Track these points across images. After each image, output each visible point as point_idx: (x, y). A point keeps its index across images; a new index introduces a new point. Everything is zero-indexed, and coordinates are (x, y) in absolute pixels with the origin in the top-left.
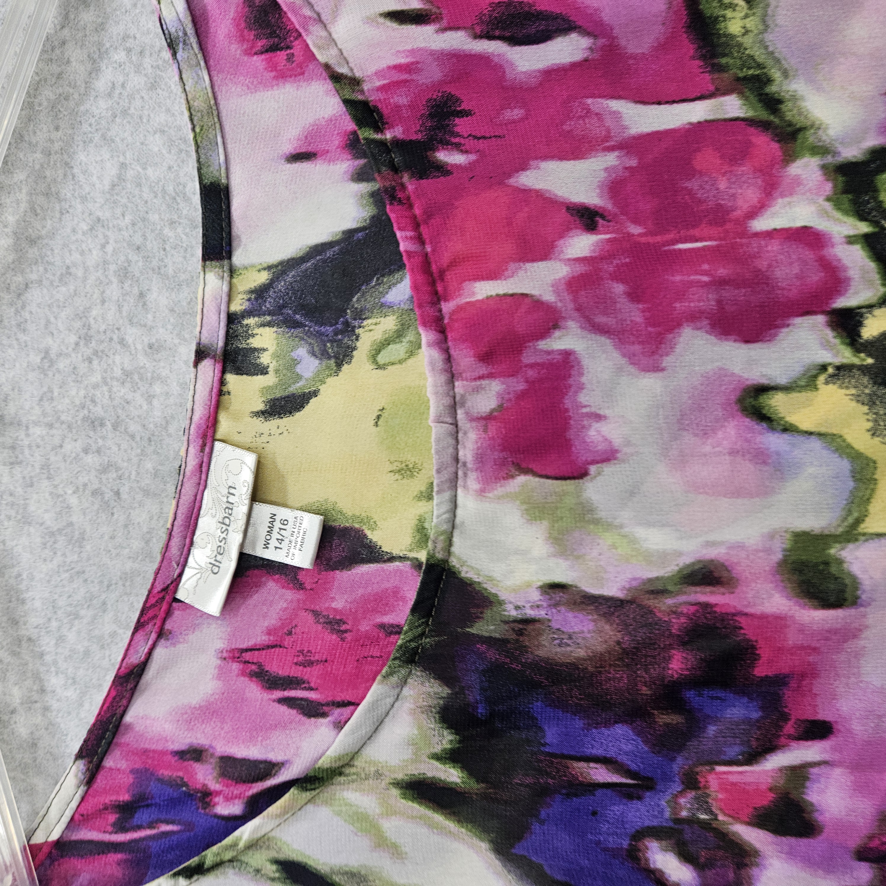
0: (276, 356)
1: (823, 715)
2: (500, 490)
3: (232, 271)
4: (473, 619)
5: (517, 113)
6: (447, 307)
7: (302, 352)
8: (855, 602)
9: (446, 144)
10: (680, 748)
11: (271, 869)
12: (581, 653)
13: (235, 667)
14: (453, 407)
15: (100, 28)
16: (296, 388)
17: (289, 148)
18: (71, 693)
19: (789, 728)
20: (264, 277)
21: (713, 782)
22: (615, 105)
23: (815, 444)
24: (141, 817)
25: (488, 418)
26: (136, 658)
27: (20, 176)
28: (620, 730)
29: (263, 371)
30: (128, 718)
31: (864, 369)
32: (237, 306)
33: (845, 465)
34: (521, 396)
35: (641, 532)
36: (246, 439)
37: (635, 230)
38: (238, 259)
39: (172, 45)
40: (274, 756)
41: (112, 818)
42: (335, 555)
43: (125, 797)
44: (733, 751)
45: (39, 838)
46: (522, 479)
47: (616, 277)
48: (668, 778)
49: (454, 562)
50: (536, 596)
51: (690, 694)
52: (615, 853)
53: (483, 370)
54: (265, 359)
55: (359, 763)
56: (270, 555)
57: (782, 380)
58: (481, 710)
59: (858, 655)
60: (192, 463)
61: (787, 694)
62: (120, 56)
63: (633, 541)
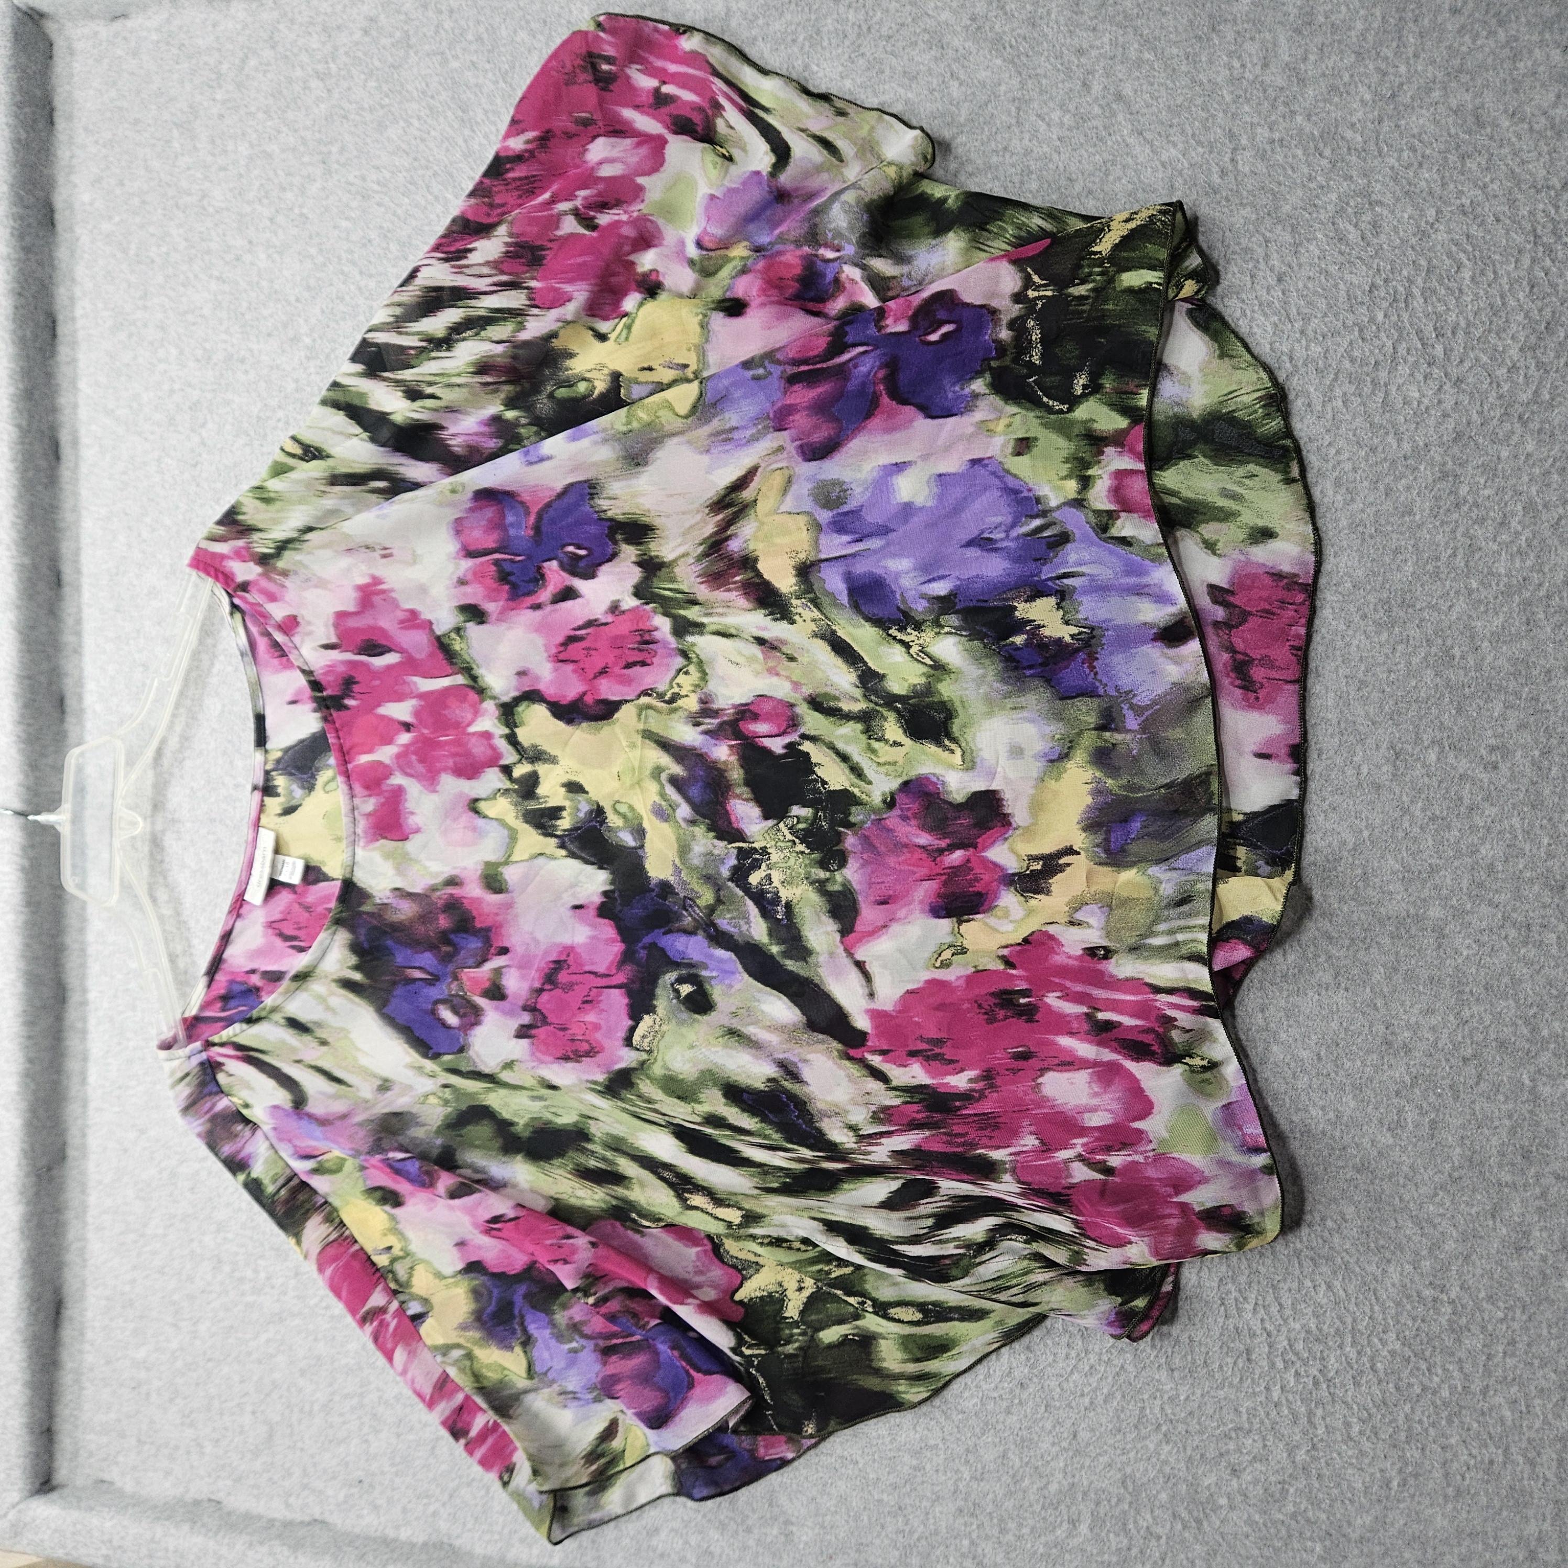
0: (285, 788)
1: (506, 944)
2: (372, 846)
3: (266, 751)
4: (360, 904)
5: (377, 682)
6: (350, 766)
7: (295, 787)
8: (507, 891)
9: (349, 696)
10: (450, 961)
11: (282, 1021)
12: (403, 917)
13: (270, 931)
14: (353, 809)
15: (214, 646)
16: (294, 803)
17: (289, 698)
18: (202, 947)
19: (493, 950)
20: (279, 754)
21: (464, 978)
22: (416, 679)
23: (495, 823)
24: (232, 1003)
25: (369, 815)
26: (228, 927)
27: (182, 710)
28: (428, 955)
29: (278, 795)
30: (225, 956)
31: (515, 791)
32: (269, 767)
33: (506, 832)
34: (383, 805)
35: (428, 864)
36: (271, 826)
37: (426, 731)
38: (268, 746)
39: (242, 655)
40: (283, 969)
41: (219, 1005)
42: (312, 877)
43: (223, 992)
44: (471, 962)
45: (187, 1015)
46: (383, 841)
47: (415, 753)
48: (445, 975)
49: (355, 879)
50: (388, 894)
51: (452, 936)
52: (425, 1012)
53: (366, 793)
54: (280, 790)
55: (318, 971)
56: (283, 878)
57: (484, 796)
58: (366, 945)
59: (516, 916)
60: (250, 837)
61: (492, 935)
62: (222, 658)
63: (426, 868)
